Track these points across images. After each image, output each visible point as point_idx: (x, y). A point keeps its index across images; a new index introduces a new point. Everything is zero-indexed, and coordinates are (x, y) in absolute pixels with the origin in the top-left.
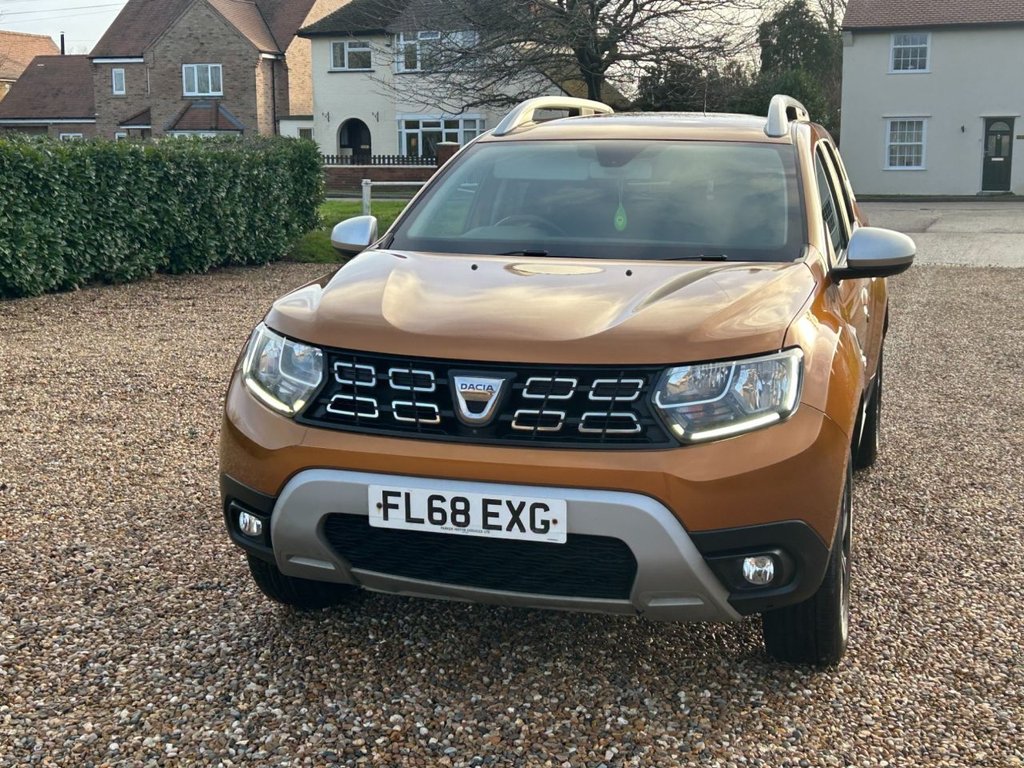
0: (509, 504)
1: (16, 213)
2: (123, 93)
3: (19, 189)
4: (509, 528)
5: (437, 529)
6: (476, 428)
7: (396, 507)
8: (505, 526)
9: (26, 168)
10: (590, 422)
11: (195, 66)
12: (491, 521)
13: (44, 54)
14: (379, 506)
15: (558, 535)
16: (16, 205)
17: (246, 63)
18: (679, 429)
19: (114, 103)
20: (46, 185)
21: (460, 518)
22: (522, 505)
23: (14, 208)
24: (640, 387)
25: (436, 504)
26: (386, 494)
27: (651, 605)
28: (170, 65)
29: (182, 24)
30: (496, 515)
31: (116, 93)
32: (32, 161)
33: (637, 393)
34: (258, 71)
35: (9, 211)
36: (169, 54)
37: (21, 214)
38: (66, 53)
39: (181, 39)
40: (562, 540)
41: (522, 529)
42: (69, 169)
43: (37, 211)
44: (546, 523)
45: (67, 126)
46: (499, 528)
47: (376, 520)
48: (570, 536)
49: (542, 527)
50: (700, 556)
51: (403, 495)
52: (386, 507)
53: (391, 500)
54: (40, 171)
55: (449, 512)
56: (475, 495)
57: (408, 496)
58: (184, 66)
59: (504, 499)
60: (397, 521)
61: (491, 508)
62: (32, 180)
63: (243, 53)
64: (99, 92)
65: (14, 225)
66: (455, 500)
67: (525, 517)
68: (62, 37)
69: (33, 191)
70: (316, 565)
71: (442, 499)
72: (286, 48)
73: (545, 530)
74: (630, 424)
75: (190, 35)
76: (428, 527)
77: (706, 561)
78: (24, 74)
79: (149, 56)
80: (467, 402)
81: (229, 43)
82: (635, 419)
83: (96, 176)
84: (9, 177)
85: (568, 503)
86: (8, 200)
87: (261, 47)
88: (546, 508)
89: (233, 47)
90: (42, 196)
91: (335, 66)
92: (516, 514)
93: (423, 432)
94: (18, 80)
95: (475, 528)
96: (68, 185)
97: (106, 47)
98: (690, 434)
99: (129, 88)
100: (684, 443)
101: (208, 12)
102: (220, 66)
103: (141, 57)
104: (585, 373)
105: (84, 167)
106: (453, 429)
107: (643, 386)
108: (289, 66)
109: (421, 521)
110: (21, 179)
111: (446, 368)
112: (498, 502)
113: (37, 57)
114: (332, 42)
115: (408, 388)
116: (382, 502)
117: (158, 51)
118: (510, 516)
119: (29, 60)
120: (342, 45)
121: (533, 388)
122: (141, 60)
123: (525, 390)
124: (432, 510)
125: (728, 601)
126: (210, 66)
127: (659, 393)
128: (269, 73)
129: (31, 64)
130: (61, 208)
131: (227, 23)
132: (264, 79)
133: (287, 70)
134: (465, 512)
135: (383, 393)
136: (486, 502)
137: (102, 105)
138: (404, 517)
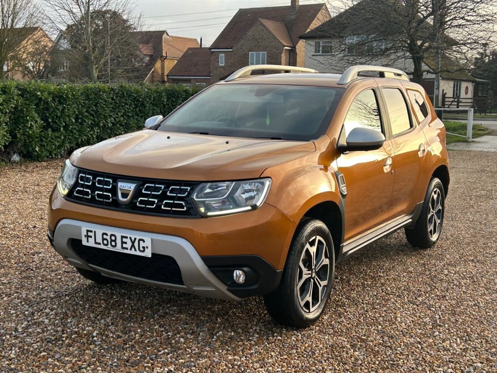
0: (130, 238)
1: (128, 116)
2: (223, 65)
3: (130, 105)
4: (131, 249)
5: (105, 248)
6: (124, 205)
7: (91, 237)
8: (129, 248)
9: (133, 96)
10: (166, 205)
11: (255, 53)
12: (124, 245)
13: (193, 47)
14: (85, 236)
15: (148, 254)
16: (129, 112)
17: (277, 52)
18: (202, 210)
19: (218, 69)
20: (143, 104)
21: (113, 243)
22: (135, 239)
23: (128, 114)
24: (188, 190)
25: (105, 237)
26: (88, 231)
27: (194, 289)
28: (244, 52)
29: (250, 33)
30: (126, 243)
31: (220, 65)
32: (137, 93)
33: (187, 193)
34: (283, 55)
35: (125, 115)
36: (244, 47)
37: (131, 116)
38: (202, 46)
39: (249, 40)
40: (150, 256)
41: (135, 250)
42: (154, 97)
43: (138, 115)
44: (143, 247)
45: (199, 80)
46: (127, 249)
47: (84, 243)
48: (152, 254)
49: (142, 249)
50: (207, 267)
51: (93, 232)
52: (88, 236)
53: (90, 234)
54: (140, 98)
55: (109, 240)
56: (119, 233)
57: (95, 232)
58: (250, 53)
59: (129, 236)
60: (91, 243)
61: (124, 240)
62: (136, 101)
63: (276, 47)
64: (213, 64)
65: (127, 121)
66: (112, 235)
67: (136, 244)
68: (201, 39)
69: (136, 106)
70: (75, 261)
71: (107, 235)
72: (297, 44)
73: (143, 251)
74: (181, 206)
75: (253, 38)
76: (102, 247)
77: (210, 270)
78: (183, 56)
79: (235, 48)
80: (122, 193)
81: (271, 42)
82: (184, 204)
83: (167, 101)
84: (126, 100)
85: (152, 239)
86: (125, 110)
87: (285, 44)
88: (144, 242)
89: (272, 44)
90: (141, 109)
91: (315, 52)
92: (133, 243)
93: (106, 205)
94: (180, 59)
95: (118, 249)
96: (153, 104)
97: (217, 44)
98: (207, 213)
99: (226, 62)
100: (204, 216)
101: (262, 27)
102: (266, 52)
103: (231, 48)
104: (168, 183)
105: (162, 96)
106: (115, 205)
107: (190, 190)
108: (298, 52)
109: (100, 244)
110: (131, 101)
111: (116, 178)
112: (127, 237)
113: (189, 48)
114: (315, 41)
115: (102, 186)
116: (86, 234)
117: (239, 46)
118: (131, 244)
119: (186, 50)
120: (320, 42)
121: (147, 189)
122: (231, 50)
123: (144, 189)
124: (103, 239)
125: (227, 290)
126: (261, 52)
127: (196, 194)
128: (288, 56)
129: (186, 51)
130: (149, 115)
131: (270, 33)
132: (286, 58)
133: (296, 54)
134: (115, 241)
135: (93, 188)
136: (122, 237)
137: (214, 70)
138: (94, 241)
